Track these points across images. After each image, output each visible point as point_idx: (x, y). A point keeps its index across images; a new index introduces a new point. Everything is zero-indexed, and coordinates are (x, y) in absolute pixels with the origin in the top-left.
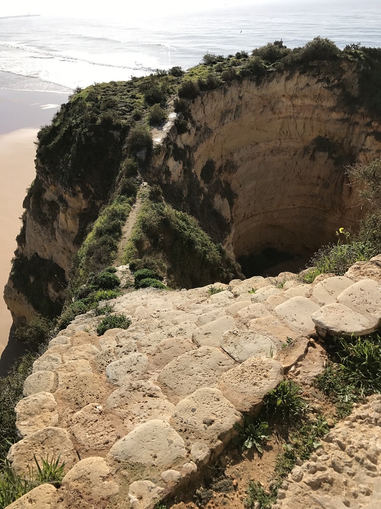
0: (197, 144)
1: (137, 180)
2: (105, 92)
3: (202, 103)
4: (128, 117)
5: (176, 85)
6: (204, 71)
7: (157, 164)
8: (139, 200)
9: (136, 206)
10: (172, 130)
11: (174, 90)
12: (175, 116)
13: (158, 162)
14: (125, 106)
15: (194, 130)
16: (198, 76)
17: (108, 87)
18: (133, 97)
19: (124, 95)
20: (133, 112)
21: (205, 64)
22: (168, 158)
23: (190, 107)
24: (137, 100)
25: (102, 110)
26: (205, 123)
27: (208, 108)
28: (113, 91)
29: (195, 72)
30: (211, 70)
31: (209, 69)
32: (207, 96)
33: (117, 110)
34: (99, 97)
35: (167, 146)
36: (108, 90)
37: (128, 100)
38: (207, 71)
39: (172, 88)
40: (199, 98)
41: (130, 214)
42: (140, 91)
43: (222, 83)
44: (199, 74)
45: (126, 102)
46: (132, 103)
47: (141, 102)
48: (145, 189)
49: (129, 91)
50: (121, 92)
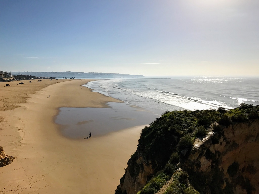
0: (226, 151)
1: (176, 166)
2: (179, 115)
3: (233, 129)
4: (186, 130)
5: (219, 117)
6: (239, 112)
7: (192, 159)
8: (172, 179)
9: (169, 182)
10: (208, 141)
11: (217, 120)
12: (212, 134)
13: (193, 158)
14: (186, 124)
15: (225, 143)
16: (233, 114)
17: (181, 113)
18: (193, 120)
19: (188, 118)
20: (189, 128)
21: (240, 108)
22: (201, 157)
23: (224, 130)
24: (194, 122)
25: (173, 124)
26: (234, 140)
27: (236, 132)
28: (183, 116)
29: (233, 112)
30: (243, 112)
31: (242, 111)
32: (237, 126)
33: (181, 125)
34: (175, 118)
35: (202, 150)
36: (181, 115)
37: (189, 121)
38: (240, 112)
39: (216, 118)
40: (231, 126)
41: (164, 186)
42: (197, 118)
43: (248, 119)
44: (235, 113)
45: (187, 122)
46: (191, 123)
47: (196, 123)
48: (179, 173)
49: (191, 117)
50: (187, 117)
